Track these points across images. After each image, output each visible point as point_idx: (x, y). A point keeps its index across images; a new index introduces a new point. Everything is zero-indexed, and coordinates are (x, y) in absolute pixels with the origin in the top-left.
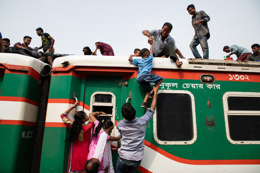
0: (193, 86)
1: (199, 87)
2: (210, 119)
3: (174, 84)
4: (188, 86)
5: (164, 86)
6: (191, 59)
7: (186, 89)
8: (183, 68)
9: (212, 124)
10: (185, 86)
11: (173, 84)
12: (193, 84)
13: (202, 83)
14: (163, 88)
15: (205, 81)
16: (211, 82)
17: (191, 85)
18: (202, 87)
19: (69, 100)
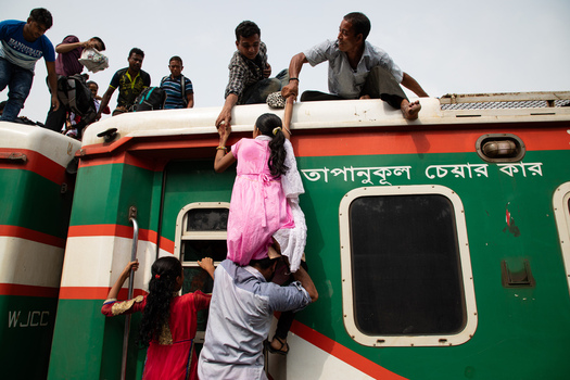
0: (458, 170)
1: (474, 173)
2: (515, 266)
3: (398, 170)
4: (441, 172)
5: (372, 175)
6: (448, 96)
7: (437, 181)
8: (423, 123)
9: (524, 281)
10: (433, 171)
11: (397, 168)
12: (456, 167)
13: (485, 162)
14: (369, 180)
15: (493, 156)
16: (511, 155)
17: (450, 169)
18: (485, 173)
19: (114, 226)
